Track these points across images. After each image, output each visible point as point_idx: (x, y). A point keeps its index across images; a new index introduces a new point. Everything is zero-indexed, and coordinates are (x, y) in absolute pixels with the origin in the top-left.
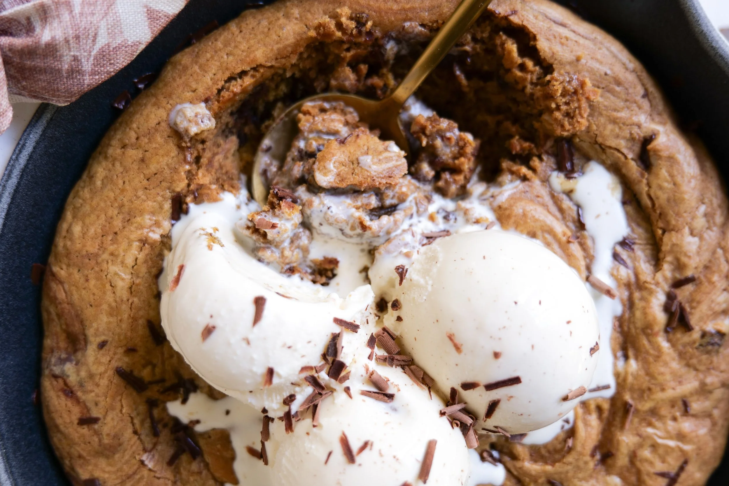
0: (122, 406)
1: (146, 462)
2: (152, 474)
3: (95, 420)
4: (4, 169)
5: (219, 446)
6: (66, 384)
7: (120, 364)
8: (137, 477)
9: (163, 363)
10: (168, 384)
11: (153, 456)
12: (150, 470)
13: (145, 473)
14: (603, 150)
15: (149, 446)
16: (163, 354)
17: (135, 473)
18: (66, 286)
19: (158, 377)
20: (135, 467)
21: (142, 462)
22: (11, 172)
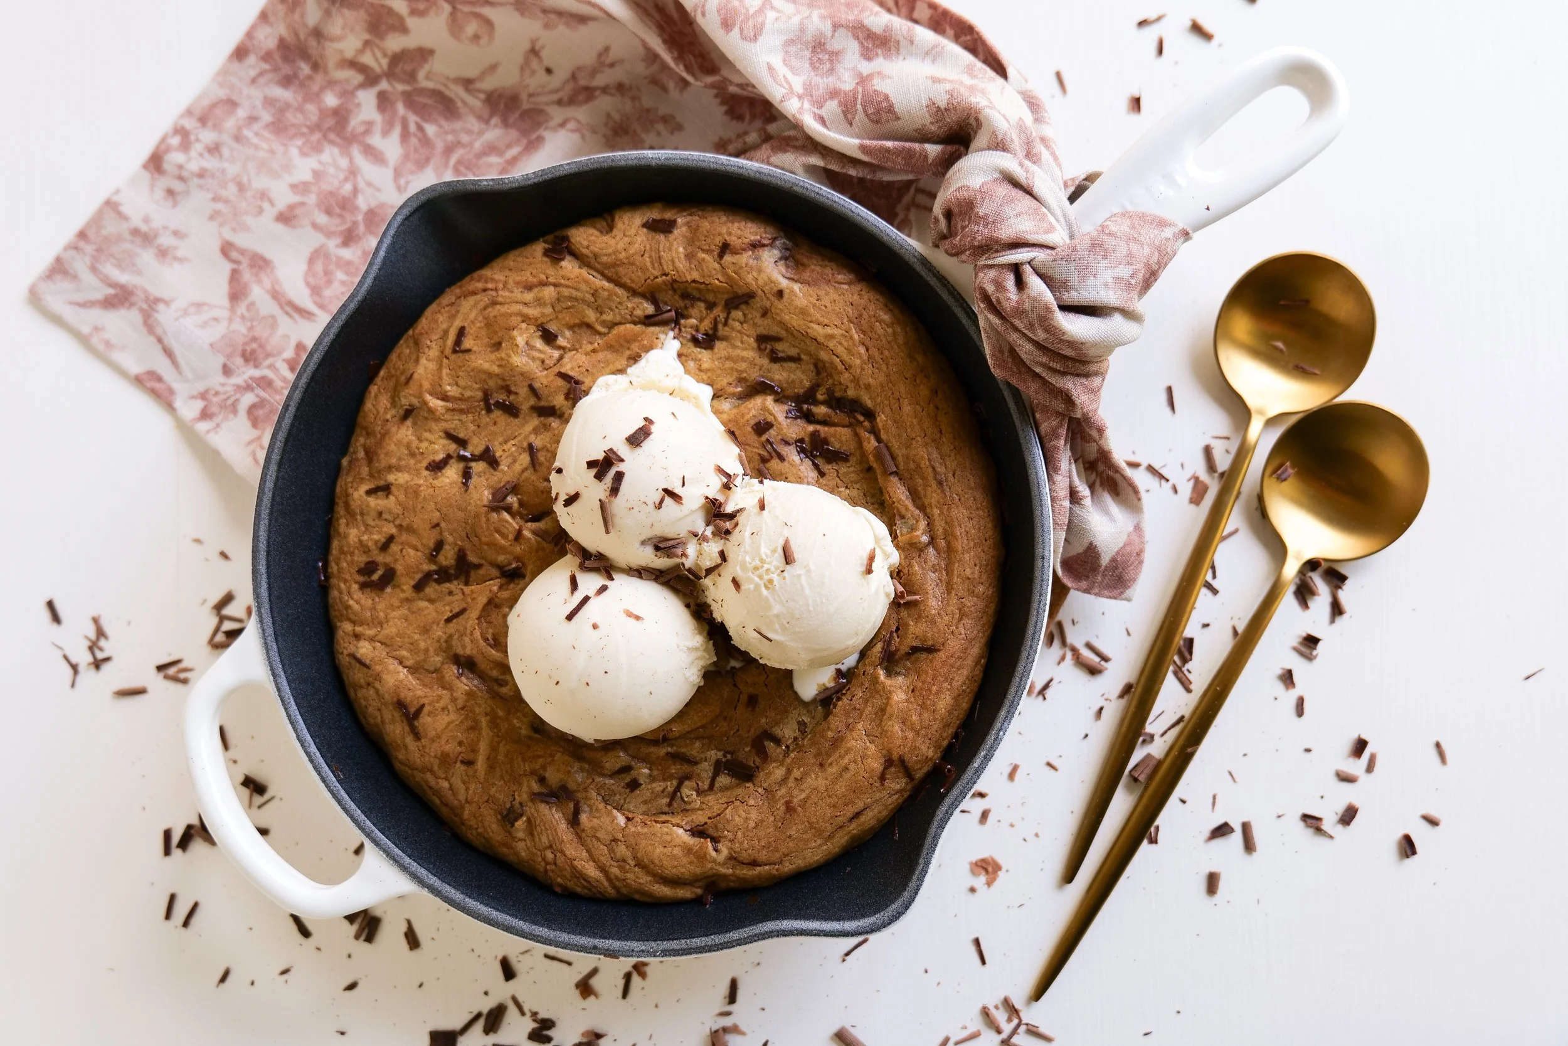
0: (721, 282)
1: (664, 277)
2: (652, 278)
3: (721, 256)
4: (960, 291)
5: (646, 342)
6: (764, 245)
7: (758, 299)
8: (656, 265)
9: (739, 331)
10: (720, 327)
11: (666, 285)
12: (657, 277)
13: (656, 273)
14: (727, 803)
15: (675, 286)
16: (748, 336)
17: (661, 264)
18: (846, 287)
19: (730, 322)
20: (665, 267)
21: (666, 275)
22: (954, 297)
